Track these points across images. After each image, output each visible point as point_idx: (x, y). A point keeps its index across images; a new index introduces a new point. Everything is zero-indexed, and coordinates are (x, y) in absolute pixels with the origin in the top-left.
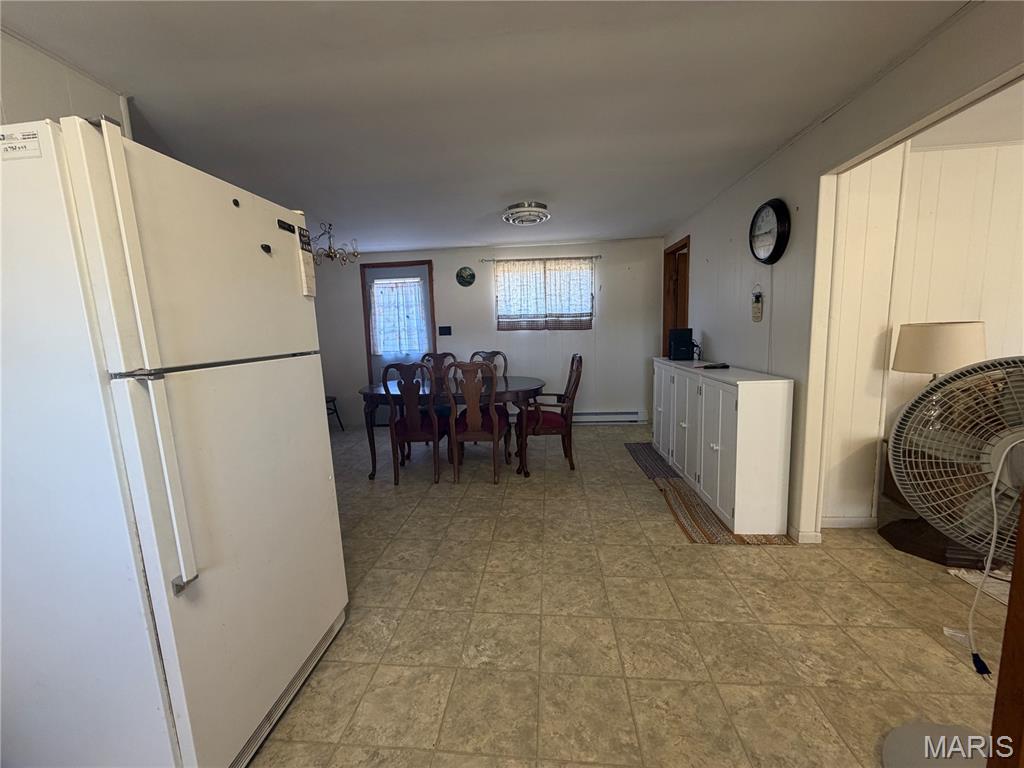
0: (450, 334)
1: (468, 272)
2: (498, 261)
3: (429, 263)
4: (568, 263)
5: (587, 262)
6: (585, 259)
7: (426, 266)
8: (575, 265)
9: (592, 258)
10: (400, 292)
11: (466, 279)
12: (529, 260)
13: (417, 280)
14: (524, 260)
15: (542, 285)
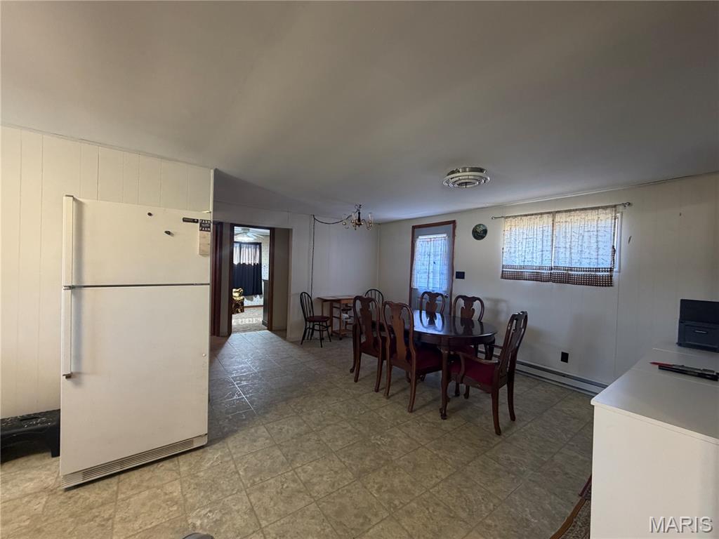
0: (463, 278)
1: (482, 228)
2: (507, 217)
3: (454, 222)
4: (583, 214)
5: (608, 211)
6: (605, 208)
7: (451, 225)
8: (592, 216)
9: (615, 206)
10: (432, 244)
11: (480, 234)
12: (536, 214)
13: (445, 235)
14: (532, 215)
15: (550, 238)
